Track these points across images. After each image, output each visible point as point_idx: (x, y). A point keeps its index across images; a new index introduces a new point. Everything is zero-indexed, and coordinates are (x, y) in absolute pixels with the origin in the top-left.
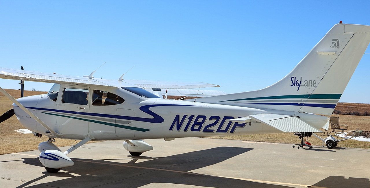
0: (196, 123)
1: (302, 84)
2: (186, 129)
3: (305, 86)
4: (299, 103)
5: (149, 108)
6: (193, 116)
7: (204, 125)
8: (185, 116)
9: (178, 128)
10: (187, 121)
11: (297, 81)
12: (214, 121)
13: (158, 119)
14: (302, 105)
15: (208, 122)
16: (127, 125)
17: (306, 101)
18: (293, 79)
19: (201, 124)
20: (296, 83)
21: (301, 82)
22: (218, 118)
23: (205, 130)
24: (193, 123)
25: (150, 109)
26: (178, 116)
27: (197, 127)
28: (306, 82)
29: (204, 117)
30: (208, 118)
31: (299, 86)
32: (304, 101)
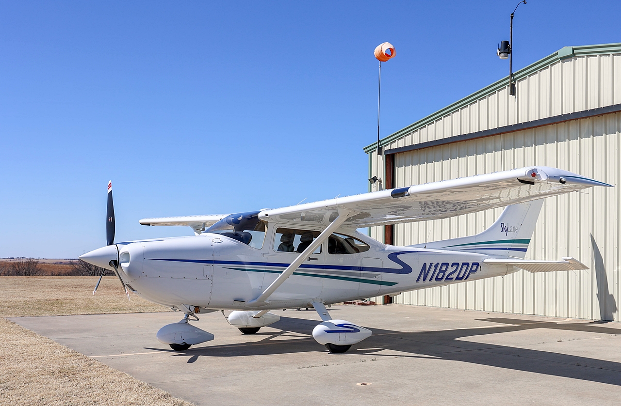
0: (440, 271)
1: (509, 230)
2: (431, 280)
3: (511, 232)
4: (507, 247)
6: (438, 263)
7: (447, 273)
8: (431, 264)
9: (424, 280)
10: (433, 269)
11: (505, 227)
12: (455, 267)
13: (407, 269)
14: (510, 249)
15: (450, 270)
16: (374, 279)
17: (512, 246)
18: (502, 225)
19: (444, 272)
20: (504, 229)
21: (508, 228)
22: (457, 264)
23: (447, 279)
24: (437, 271)
25: (399, 256)
26: (425, 264)
27: (440, 276)
28: (511, 228)
29: (447, 264)
30: (450, 265)
31: (507, 231)
32: (510, 245)
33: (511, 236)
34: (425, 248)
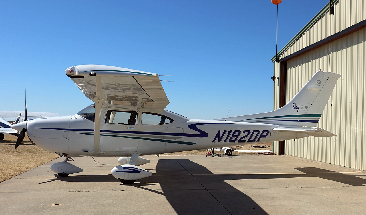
0: (233, 136)
1: (300, 108)
2: (225, 141)
3: (302, 109)
4: (298, 120)
5: (196, 126)
6: (231, 131)
7: (239, 137)
8: (225, 131)
9: (219, 141)
10: (226, 134)
11: (297, 106)
12: (246, 134)
13: (204, 134)
14: (300, 121)
15: (242, 135)
16: (177, 140)
17: (302, 119)
18: (294, 105)
19: (237, 137)
20: (295, 107)
21: (299, 106)
22: (249, 132)
23: (240, 141)
24: (231, 136)
26: (219, 132)
27: (234, 139)
28: (302, 106)
29: (239, 132)
30: (242, 132)
31: (298, 109)
32: (301, 119)
33: (301, 112)
34: (226, 121)
